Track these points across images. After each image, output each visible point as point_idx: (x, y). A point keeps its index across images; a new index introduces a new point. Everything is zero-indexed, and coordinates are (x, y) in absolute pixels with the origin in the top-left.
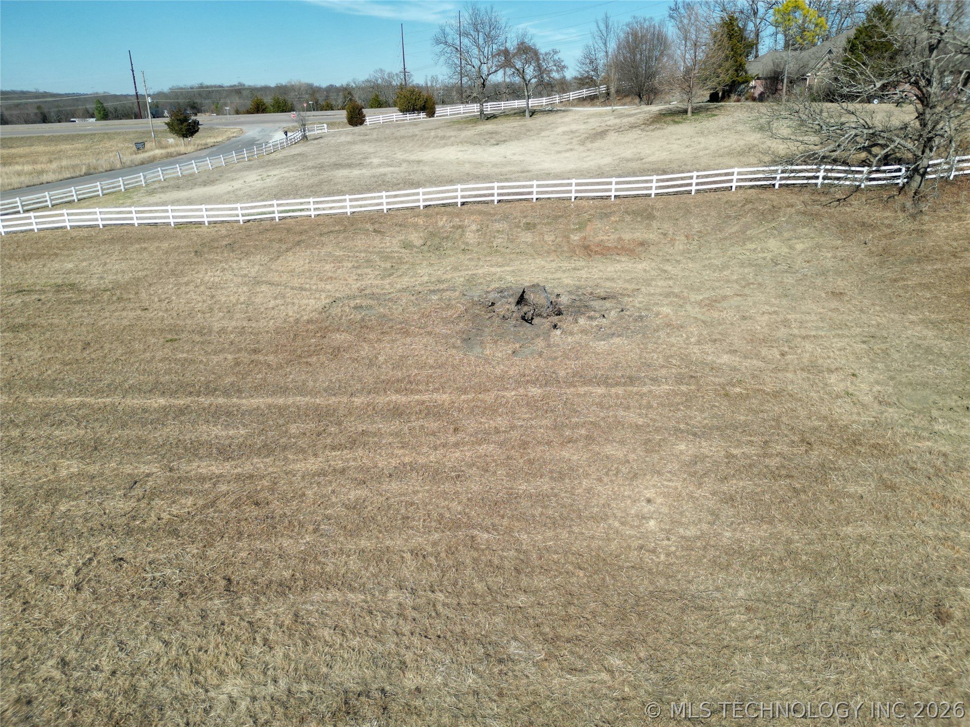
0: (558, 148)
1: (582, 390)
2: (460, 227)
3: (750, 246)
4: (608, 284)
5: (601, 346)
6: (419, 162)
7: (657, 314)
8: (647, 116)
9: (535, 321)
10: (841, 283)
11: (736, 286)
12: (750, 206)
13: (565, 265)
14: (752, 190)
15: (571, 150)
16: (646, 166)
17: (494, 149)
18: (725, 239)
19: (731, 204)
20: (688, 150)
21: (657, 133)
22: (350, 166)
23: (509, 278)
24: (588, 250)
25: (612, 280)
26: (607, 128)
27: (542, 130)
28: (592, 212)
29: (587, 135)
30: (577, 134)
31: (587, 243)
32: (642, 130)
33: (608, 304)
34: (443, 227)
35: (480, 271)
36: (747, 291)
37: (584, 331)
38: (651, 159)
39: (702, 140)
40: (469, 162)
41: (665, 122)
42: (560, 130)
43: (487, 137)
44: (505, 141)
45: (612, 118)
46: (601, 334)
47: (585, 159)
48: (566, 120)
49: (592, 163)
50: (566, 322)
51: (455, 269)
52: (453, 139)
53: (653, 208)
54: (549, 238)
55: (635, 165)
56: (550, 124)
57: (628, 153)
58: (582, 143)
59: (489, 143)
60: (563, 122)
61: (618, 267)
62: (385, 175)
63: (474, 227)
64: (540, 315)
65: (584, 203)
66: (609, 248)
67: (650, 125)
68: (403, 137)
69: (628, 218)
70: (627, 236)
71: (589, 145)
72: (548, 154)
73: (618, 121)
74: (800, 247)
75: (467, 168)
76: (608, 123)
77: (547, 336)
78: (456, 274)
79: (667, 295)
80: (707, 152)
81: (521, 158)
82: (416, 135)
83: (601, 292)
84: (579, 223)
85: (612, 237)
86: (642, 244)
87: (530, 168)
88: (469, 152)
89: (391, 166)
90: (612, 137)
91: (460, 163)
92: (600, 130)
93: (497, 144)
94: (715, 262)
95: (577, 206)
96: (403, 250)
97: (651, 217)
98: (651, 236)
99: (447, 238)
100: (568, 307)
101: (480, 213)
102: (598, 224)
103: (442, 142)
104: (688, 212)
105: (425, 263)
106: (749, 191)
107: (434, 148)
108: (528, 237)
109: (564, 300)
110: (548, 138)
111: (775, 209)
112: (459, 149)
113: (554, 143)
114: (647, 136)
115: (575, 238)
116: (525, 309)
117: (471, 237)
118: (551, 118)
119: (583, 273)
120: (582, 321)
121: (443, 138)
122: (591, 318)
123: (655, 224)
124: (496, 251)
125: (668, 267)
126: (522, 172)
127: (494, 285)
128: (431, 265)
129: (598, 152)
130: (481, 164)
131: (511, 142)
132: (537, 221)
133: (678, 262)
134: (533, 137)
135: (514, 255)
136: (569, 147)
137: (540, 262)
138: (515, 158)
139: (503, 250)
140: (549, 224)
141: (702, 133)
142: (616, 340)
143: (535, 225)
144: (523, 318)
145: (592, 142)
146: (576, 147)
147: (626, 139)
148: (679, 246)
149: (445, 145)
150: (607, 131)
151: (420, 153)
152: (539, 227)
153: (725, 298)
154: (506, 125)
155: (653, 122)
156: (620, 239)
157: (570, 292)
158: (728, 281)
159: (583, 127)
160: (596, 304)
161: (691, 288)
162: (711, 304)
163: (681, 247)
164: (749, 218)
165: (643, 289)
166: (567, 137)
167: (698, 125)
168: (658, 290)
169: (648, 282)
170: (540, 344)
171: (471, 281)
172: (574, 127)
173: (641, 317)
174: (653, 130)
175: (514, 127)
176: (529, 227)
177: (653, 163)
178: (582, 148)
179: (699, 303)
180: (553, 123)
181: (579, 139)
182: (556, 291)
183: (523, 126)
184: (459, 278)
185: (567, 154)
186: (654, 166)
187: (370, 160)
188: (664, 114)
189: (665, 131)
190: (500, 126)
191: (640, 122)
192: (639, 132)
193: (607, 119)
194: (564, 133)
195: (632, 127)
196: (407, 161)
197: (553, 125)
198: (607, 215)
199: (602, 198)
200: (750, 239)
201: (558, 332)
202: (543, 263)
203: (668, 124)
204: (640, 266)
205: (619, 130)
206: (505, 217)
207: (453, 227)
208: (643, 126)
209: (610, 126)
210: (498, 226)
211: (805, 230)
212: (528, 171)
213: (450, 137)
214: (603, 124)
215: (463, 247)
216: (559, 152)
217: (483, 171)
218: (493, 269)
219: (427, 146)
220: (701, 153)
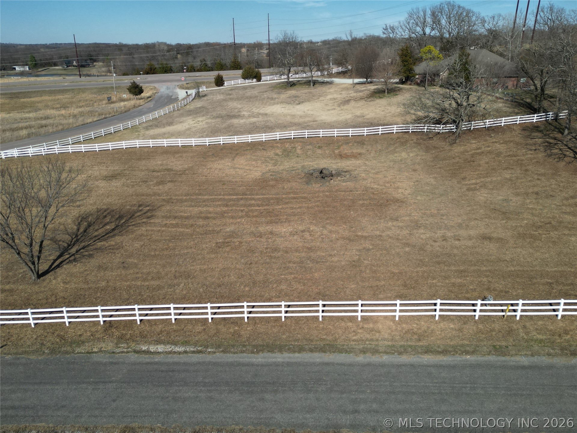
0: (328, 108)
1: (339, 193)
2: (294, 147)
3: (396, 155)
4: (347, 168)
5: (344, 184)
6: (266, 114)
7: (361, 176)
8: (368, 92)
9: (326, 178)
10: (417, 167)
11: (386, 168)
12: (398, 140)
13: (333, 161)
14: (402, 133)
15: (334, 109)
16: (365, 120)
17: (298, 107)
18: (388, 152)
19: (392, 139)
20: (383, 113)
21: (371, 103)
22: (235, 117)
23: (316, 166)
24: (341, 156)
25: (348, 166)
26: (350, 98)
27: (320, 96)
28: (342, 142)
29: (341, 101)
30: (337, 101)
31: (341, 154)
32: (366, 101)
33: (347, 173)
34: (288, 147)
35: (305, 164)
36: (389, 169)
37: (340, 181)
38: (368, 117)
39: (389, 108)
40: (289, 115)
41: (375, 97)
42: (329, 97)
43: (294, 99)
44: (303, 102)
45: (353, 92)
46: (344, 181)
47: (341, 115)
48: (331, 90)
49: (343, 117)
50: (335, 178)
51: (297, 163)
52: (277, 100)
53: (365, 140)
54: (327, 152)
55: (360, 120)
56: (323, 93)
57: (358, 113)
58: (339, 106)
59: (295, 103)
60: (330, 92)
61: (351, 162)
62: (255, 123)
63: (299, 147)
64: (327, 177)
65: (340, 138)
66: (348, 156)
67: (369, 98)
68: (251, 97)
69: (355, 144)
70: (355, 151)
71: (342, 107)
72: (324, 111)
73: (355, 94)
74: (411, 155)
75: (289, 118)
76: (351, 95)
77: (329, 182)
78: (297, 165)
79: (365, 171)
80: (390, 114)
81: (312, 113)
82: (257, 96)
83: (345, 170)
84: (338, 146)
85: (350, 151)
86: (360, 154)
87: (317, 119)
88: (287, 108)
89: (254, 117)
90: (352, 103)
91: (285, 115)
92: (347, 99)
93: (299, 104)
94: (382, 160)
95: (337, 139)
96: (276, 157)
97: (364, 144)
98: (363, 151)
99: (290, 151)
100: (335, 174)
101: (301, 142)
102: (345, 147)
103: (272, 102)
104: (377, 142)
105: (286, 161)
106: (400, 134)
107: (269, 105)
108: (319, 151)
109: (334, 172)
110: (323, 102)
111: (407, 141)
112: (282, 106)
113: (326, 105)
114: (367, 104)
115: (337, 152)
116: (322, 175)
117: (299, 151)
118: (324, 89)
119: (340, 164)
120: (339, 178)
121: (272, 99)
122: (341, 177)
123: (365, 146)
124: (309, 157)
125: (367, 162)
126: (314, 121)
127: (311, 168)
128: (288, 162)
129: (346, 111)
130: (293, 116)
131: (306, 103)
132: (322, 145)
133: (371, 160)
134: (316, 100)
135: (315, 158)
136: (333, 107)
137: (325, 161)
138: (309, 112)
139: (311, 156)
140: (327, 146)
141: (389, 105)
142: (348, 183)
143: (322, 147)
144: (322, 177)
145: (343, 106)
146: (337, 108)
147: (358, 105)
148: (372, 155)
149: (274, 104)
150: (350, 100)
151: (264, 109)
152: (323, 147)
153: (381, 171)
154: (302, 91)
155: (370, 96)
156: (352, 152)
157: (335, 170)
158: (384, 167)
159: (339, 96)
160: (343, 174)
161: (372, 169)
162: (377, 173)
163: (373, 155)
164: (397, 145)
165: (358, 169)
166: (332, 102)
167: (389, 99)
168: (362, 169)
169: (359, 167)
170: (327, 184)
171: (303, 167)
172: (335, 96)
173: (356, 177)
174: (370, 101)
175: (306, 93)
176: (320, 147)
177: (368, 119)
178: (339, 109)
179: (373, 173)
180: (325, 92)
181: (337, 103)
182: (331, 170)
183: (310, 93)
184: (299, 166)
185: (332, 112)
186: (368, 121)
187: (243, 113)
188: (376, 92)
189: (375, 102)
190: (299, 92)
191: (365, 96)
192: (364, 102)
193: (350, 92)
194: (331, 99)
195: (362, 99)
196: (260, 114)
197: (325, 94)
198: (348, 143)
199: (346, 136)
200: (396, 152)
201: (332, 181)
202: (326, 161)
203: (377, 98)
204: (358, 162)
205: (356, 100)
206: (311, 144)
207: (292, 147)
208: (366, 99)
209: (352, 97)
210: (308, 147)
211: (415, 149)
212: (316, 121)
213: (275, 98)
214: (349, 96)
215: (297, 155)
216: (329, 110)
217: (296, 120)
218: (309, 163)
219: (266, 104)
220: (387, 115)
